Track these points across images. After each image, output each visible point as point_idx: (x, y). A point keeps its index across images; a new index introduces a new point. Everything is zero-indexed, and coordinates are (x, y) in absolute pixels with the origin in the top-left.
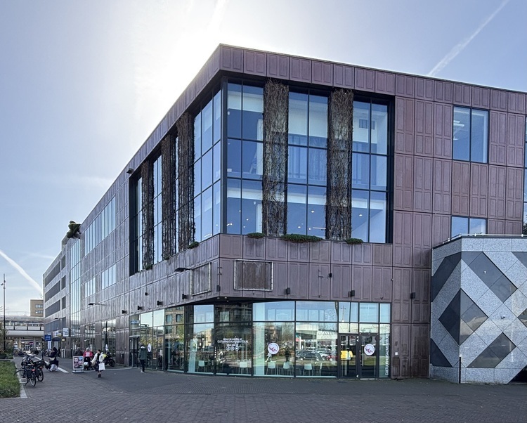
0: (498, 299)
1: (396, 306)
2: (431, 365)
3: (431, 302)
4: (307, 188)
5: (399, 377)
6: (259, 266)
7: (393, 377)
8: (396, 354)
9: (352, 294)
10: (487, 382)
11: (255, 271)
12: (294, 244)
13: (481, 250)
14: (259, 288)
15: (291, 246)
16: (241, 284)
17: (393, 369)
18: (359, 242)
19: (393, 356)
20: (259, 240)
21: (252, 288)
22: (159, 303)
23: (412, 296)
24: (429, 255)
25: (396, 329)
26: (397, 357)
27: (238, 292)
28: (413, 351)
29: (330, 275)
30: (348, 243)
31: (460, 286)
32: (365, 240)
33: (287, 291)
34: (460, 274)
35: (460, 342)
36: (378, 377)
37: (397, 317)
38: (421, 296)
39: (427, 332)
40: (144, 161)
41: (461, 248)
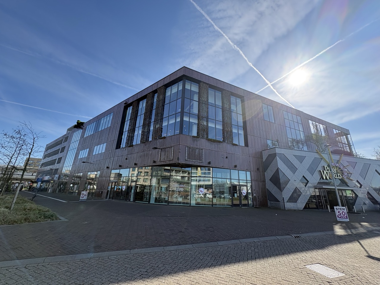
0: (292, 173)
1: (252, 173)
2: (268, 201)
3: (265, 172)
4: (215, 121)
5: (257, 207)
6: (197, 150)
7: (255, 207)
8: (255, 195)
9: (236, 166)
10: (295, 209)
11: (195, 152)
12: (212, 143)
13: (283, 153)
14: (197, 160)
15: (211, 143)
16: (189, 158)
17: (254, 203)
18: (236, 145)
19: (253, 196)
20: (197, 139)
21: (194, 160)
22: (135, 164)
23: (258, 169)
24: (261, 153)
25: (253, 183)
26: (255, 197)
27: (188, 161)
28: (261, 194)
29: (227, 157)
30: (233, 145)
31: (278, 166)
32: (238, 144)
33: (209, 163)
34: (277, 162)
35: (282, 191)
36: (249, 207)
37: (253, 178)
38: (261, 169)
39: (265, 185)
40: (135, 101)
41: (275, 151)
